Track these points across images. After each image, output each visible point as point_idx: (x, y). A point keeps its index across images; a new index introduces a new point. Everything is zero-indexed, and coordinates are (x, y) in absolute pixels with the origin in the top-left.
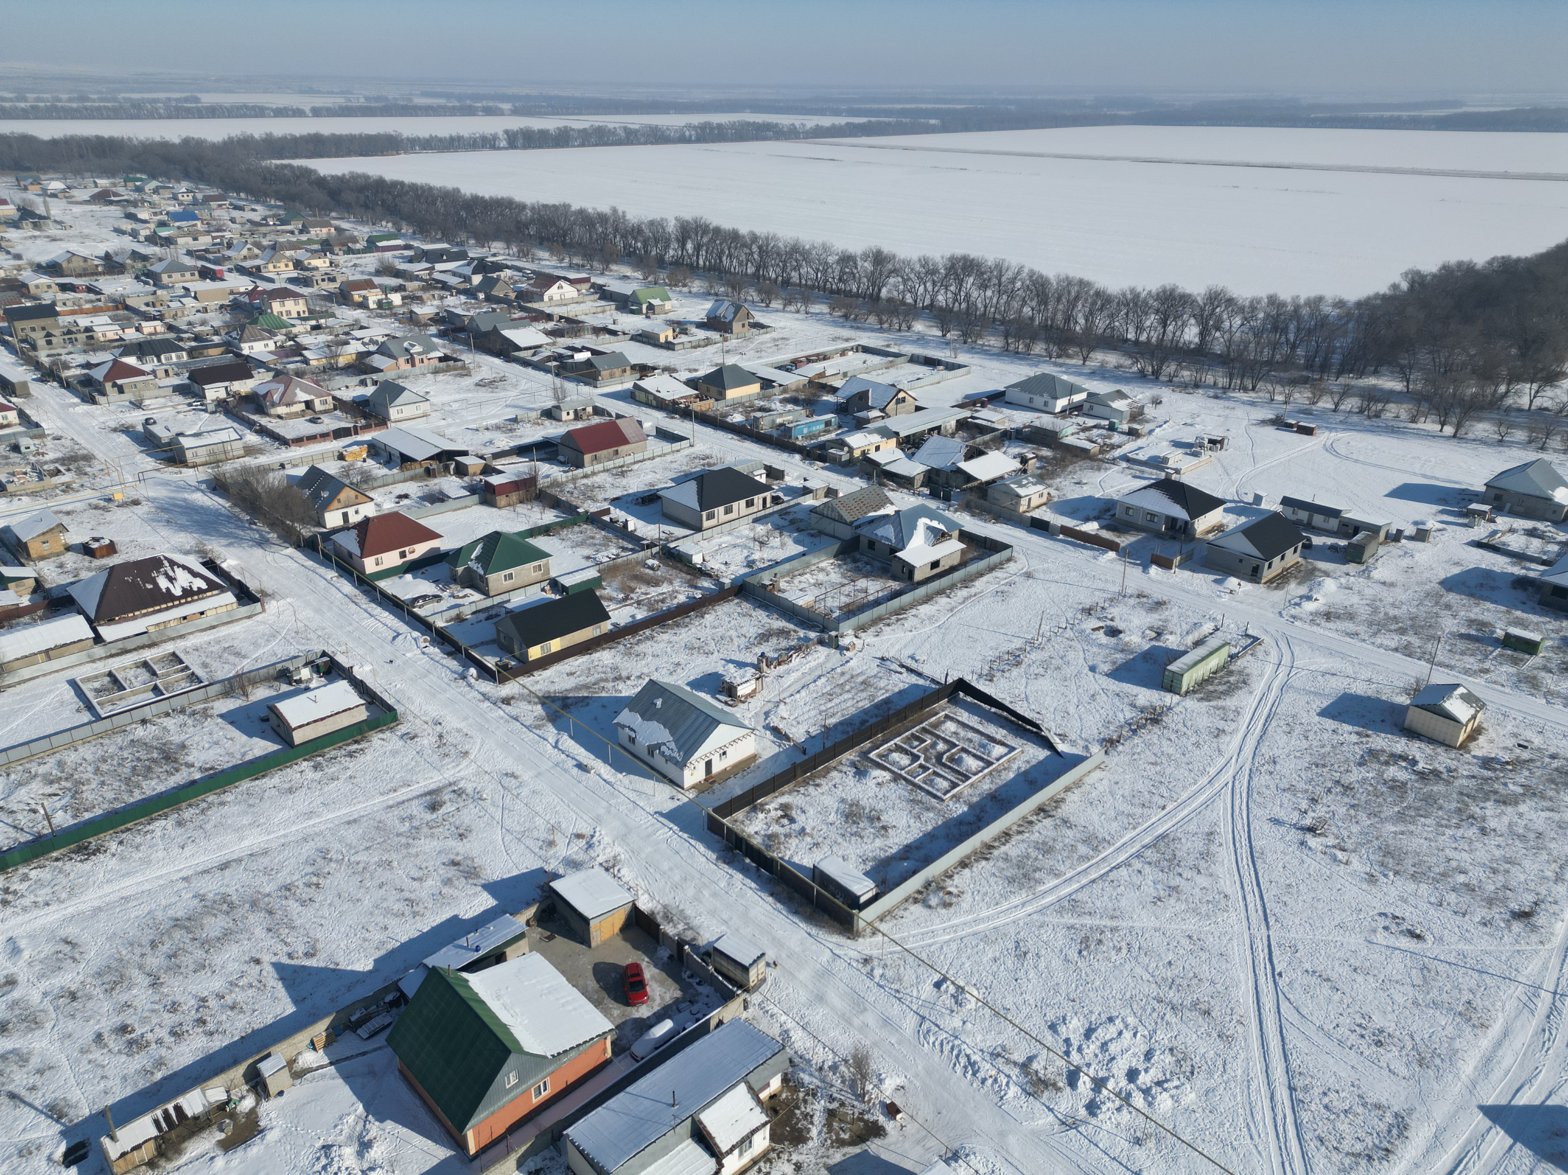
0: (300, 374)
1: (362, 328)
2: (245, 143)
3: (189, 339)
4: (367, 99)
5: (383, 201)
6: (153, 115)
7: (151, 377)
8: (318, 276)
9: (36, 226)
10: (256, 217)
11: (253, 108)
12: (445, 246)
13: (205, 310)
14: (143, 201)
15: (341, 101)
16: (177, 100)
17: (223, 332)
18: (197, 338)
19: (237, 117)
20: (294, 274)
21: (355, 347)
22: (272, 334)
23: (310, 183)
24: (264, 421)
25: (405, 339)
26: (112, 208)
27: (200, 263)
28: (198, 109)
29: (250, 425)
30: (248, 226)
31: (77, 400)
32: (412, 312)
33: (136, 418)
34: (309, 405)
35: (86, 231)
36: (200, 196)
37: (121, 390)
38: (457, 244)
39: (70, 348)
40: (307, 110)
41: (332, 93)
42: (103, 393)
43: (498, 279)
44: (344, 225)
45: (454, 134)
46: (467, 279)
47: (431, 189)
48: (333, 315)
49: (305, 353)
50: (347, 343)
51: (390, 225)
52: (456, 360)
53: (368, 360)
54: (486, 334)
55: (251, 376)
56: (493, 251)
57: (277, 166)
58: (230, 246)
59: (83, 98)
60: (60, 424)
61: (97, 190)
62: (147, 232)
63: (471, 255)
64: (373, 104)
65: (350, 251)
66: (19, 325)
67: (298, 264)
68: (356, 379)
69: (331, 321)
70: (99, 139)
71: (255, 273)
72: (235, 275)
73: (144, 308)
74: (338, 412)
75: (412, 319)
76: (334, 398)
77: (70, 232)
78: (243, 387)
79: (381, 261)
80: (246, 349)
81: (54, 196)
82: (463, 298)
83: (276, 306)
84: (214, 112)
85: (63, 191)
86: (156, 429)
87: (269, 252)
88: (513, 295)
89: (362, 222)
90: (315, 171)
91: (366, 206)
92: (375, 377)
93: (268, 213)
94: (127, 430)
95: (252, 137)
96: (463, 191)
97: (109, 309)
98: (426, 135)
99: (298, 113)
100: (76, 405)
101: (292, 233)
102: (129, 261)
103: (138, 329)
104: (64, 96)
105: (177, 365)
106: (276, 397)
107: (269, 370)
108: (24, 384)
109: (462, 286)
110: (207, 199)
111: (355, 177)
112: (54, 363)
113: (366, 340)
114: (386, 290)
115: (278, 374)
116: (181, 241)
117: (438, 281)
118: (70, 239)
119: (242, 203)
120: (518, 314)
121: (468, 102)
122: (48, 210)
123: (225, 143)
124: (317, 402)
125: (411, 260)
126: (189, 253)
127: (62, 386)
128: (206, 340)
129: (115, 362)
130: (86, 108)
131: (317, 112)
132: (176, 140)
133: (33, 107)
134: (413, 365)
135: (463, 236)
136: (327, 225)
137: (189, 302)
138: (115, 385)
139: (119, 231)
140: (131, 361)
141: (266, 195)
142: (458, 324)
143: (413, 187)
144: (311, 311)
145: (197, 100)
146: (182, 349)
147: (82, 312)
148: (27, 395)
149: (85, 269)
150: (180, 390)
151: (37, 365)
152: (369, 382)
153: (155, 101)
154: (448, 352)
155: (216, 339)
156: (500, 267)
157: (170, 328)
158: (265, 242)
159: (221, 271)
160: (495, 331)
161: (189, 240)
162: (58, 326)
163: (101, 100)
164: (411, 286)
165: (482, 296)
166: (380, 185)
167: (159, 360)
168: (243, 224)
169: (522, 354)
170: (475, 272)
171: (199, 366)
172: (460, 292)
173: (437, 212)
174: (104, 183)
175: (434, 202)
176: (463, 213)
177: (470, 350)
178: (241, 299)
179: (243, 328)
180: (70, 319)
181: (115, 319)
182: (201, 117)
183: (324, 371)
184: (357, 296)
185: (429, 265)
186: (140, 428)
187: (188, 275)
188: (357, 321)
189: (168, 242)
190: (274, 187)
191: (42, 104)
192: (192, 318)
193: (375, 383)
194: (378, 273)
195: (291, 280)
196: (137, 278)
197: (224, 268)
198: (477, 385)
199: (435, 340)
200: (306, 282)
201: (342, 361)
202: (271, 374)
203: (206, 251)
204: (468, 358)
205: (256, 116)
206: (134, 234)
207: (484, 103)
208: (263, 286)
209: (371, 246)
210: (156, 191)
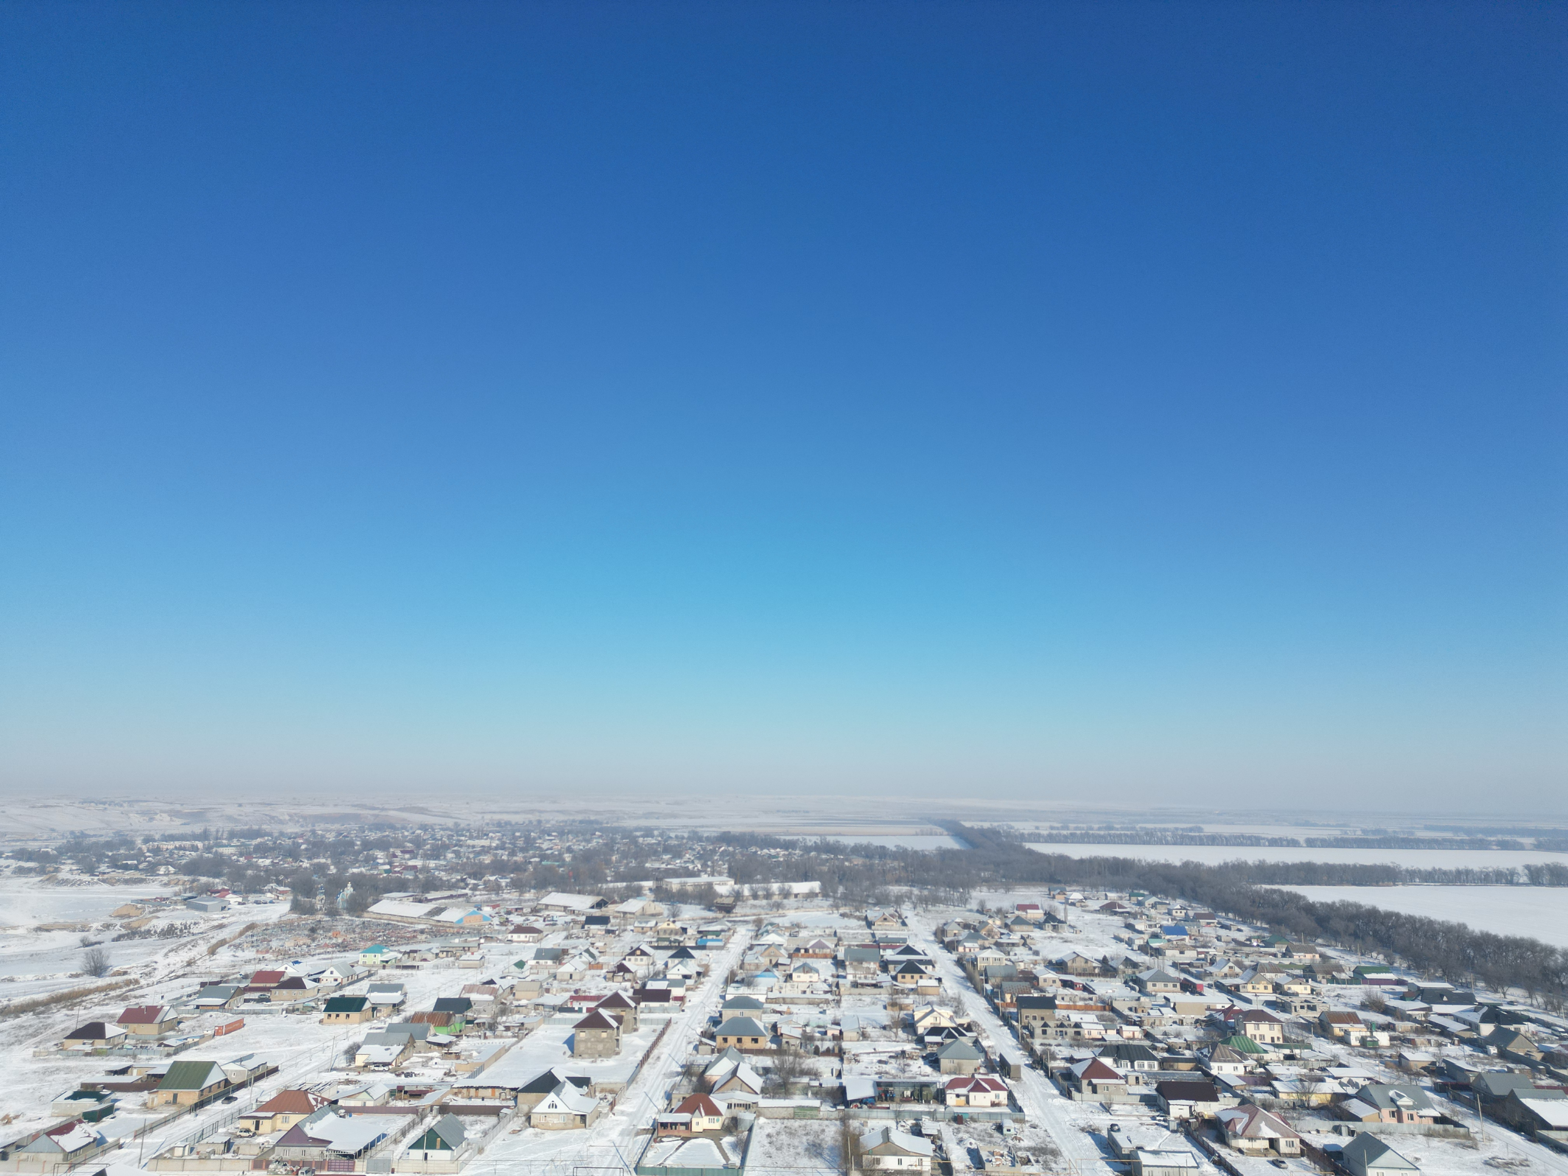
0: (1267, 1106)
1: (1341, 1065)
2: (1239, 869)
3: (1162, 1049)
4: (1364, 831)
5: (1376, 932)
6: (1162, 841)
7: (1123, 1081)
8: (1297, 1002)
9: (1055, 928)
10: (1241, 937)
11: (1250, 838)
12: (1446, 985)
13: (1181, 1023)
14: (1142, 914)
15: (1337, 833)
16: (1182, 829)
17: (1195, 1047)
18: (1170, 1049)
19: (1234, 845)
20: (1272, 997)
21: (1330, 1087)
22: (1243, 1057)
23: (1299, 909)
24: (1223, 1152)
25: (1391, 1086)
26: (1116, 918)
27: (1183, 976)
28: (1200, 837)
29: (1209, 1153)
30: (1232, 945)
31: (1056, 1092)
32: (1401, 1056)
33: (1102, 1121)
34: (1273, 1143)
35: (1092, 936)
36: (1191, 913)
37: (1095, 1091)
38: (1462, 985)
39: (1060, 1040)
40: (1302, 841)
41: (1328, 825)
42: (1079, 1090)
43: (1516, 1033)
44: (1330, 952)
45: (1461, 867)
46: (1474, 1027)
47: (1431, 923)
48: (1309, 1047)
49: (1275, 1083)
50: (1322, 1080)
51: (1381, 957)
52: (1457, 1125)
53: (1345, 1104)
54: (1500, 1099)
55: (1216, 1099)
56: (1510, 998)
57: (1266, 891)
58: (1212, 962)
59: (1110, 828)
60: (1039, 1112)
61: (1106, 902)
62: (1141, 942)
63: (1479, 999)
64: (1370, 837)
65: (1334, 980)
66: (1025, 1012)
67: (1277, 988)
68: (1330, 1124)
69: (1306, 1053)
70: (1116, 860)
71: (1233, 992)
72: (1214, 991)
73: (1126, 1012)
74: (1305, 1160)
75: (1400, 1064)
76: (1302, 1142)
77: (1080, 936)
78: (1208, 1109)
79: (1368, 995)
80: (1215, 1069)
81: (1073, 904)
82: (1468, 1049)
83: (1251, 1029)
84: (1214, 840)
85: (1081, 901)
86: (1117, 1136)
87: (1249, 972)
88: (1538, 1056)
89: (1350, 952)
90: (1304, 898)
91: (1355, 936)
92: (1352, 1125)
93: (1253, 934)
94: (1092, 1132)
95: (1246, 863)
96: (1471, 927)
97: (1097, 1009)
98: (1429, 868)
99: (1293, 843)
100: (1054, 1096)
101: (1275, 955)
102: (1121, 967)
103: (1119, 1032)
104: (1096, 826)
105: (1149, 1074)
106: (1239, 1128)
107: (1235, 1095)
108: (1018, 1068)
109: (1467, 1035)
110: (1198, 917)
111: (1346, 905)
112: (1044, 1052)
113: (1345, 1080)
114: (1371, 1027)
115: (1244, 1102)
116: (1169, 953)
117: (1436, 1025)
118: (1078, 941)
119: (1229, 923)
120: (1546, 1081)
121: (1480, 836)
122: (1066, 917)
123: (1220, 867)
124: (1282, 1143)
125: (1403, 997)
126: (1175, 965)
127: (1047, 1076)
128: (1178, 1053)
129: (1094, 1060)
130: (1110, 835)
131: (1311, 843)
132: (1178, 863)
133: (1071, 834)
134: (1400, 1120)
135: (1469, 977)
136: (1312, 951)
137: (1167, 1011)
138: (1090, 1083)
139: (1118, 939)
140: (1108, 1062)
141: (1253, 916)
142: (1461, 1080)
143: (1411, 920)
144: (1285, 1039)
145: (1200, 830)
146: (1155, 1058)
147: (1075, 1008)
148: (1018, 1078)
149: (1084, 970)
150: (1147, 1100)
151: (1031, 1052)
152: (1344, 1130)
153: (1165, 830)
154: (1447, 1113)
155: (1188, 1054)
156: (1519, 1019)
157: (1147, 1035)
158: (1247, 962)
159: (1202, 986)
160: (1512, 1098)
161: (1176, 953)
162: (1053, 1018)
163: (1122, 829)
164: (1403, 1026)
165: (1493, 1050)
166: (1373, 915)
167: (1132, 1066)
168: (1227, 943)
169: (1553, 1135)
170: (1485, 1019)
171: (1168, 1078)
172: (1463, 1041)
173: (1437, 948)
174: (1113, 896)
175: (1434, 937)
176: (1470, 952)
177: (1476, 1115)
178: (1217, 1016)
179: (1214, 1046)
180: (1064, 1013)
181: (1101, 1018)
182: (1202, 844)
183: (1294, 1108)
184: (1337, 1029)
185: (1425, 1005)
186: (1105, 1133)
187: (1170, 985)
188: (1335, 1057)
189: (1158, 952)
190: (1262, 910)
191: (1078, 832)
192: (1168, 1029)
193: (1351, 1133)
194: (1364, 1007)
195: (1269, 1004)
196: (1126, 983)
197: (1205, 983)
198: (1486, 1163)
199: (1429, 1094)
200: (1284, 1007)
201: (1315, 1100)
202: (1237, 1101)
203: (1190, 965)
204: (1475, 1125)
205: (1252, 845)
206: (1130, 942)
207: (1500, 837)
208: (1239, 1005)
209: (1358, 977)
210: (1154, 906)
